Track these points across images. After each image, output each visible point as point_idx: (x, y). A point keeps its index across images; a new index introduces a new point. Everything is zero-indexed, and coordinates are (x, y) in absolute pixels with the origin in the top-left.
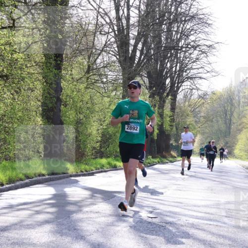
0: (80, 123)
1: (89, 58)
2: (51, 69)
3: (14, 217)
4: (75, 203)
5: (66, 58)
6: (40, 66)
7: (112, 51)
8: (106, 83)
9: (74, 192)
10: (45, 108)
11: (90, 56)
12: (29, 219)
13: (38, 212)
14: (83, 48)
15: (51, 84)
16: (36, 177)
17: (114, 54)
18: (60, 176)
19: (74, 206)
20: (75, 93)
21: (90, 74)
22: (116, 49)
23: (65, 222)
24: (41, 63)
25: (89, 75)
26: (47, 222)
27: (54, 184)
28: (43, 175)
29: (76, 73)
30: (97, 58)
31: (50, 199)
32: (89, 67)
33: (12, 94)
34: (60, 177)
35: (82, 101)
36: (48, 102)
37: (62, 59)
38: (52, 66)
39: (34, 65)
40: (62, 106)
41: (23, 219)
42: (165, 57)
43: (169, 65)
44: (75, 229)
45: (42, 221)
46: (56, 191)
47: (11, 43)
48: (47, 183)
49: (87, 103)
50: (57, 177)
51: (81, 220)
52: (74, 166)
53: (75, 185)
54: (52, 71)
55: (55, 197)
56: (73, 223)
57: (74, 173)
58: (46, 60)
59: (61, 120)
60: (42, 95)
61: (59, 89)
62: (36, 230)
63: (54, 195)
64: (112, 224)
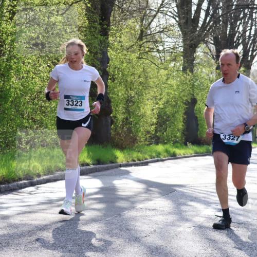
0: (132, 101)
1: (142, 21)
2: (96, 36)
3: (53, 213)
4: (127, 199)
5: (113, 21)
6: (82, 31)
7: (170, 12)
9: (126, 185)
11: (143, 19)
14: (135, 9)
15: (96, 53)
17: (172, 15)
18: (107, 165)
19: (126, 202)
20: (125, 65)
21: (144, 41)
22: (176, 9)
23: (115, 221)
24: (83, 27)
25: (141, 42)
26: (94, 220)
27: (103, 175)
28: (88, 165)
29: (126, 40)
30: (152, 21)
31: (96, 193)
32: (142, 31)
33: (48, 66)
34: (108, 167)
35: (133, 74)
37: (109, 23)
38: (97, 31)
40: (109, 81)
42: (237, 18)
43: (241, 28)
44: (128, 229)
45: (87, 219)
46: (103, 183)
47: (47, 3)
48: (92, 174)
49: (139, 77)
50: (103, 167)
51: (134, 219)
52: (124, 153)
53: (126, 176)
54: (97, 38)
55: (102, 190)
56: (124, 222)
57: (124, 163)
58: (89, 23)
59: (108, 98)
61: (105, 60)
63: (100, 188)
64: (173, 224)
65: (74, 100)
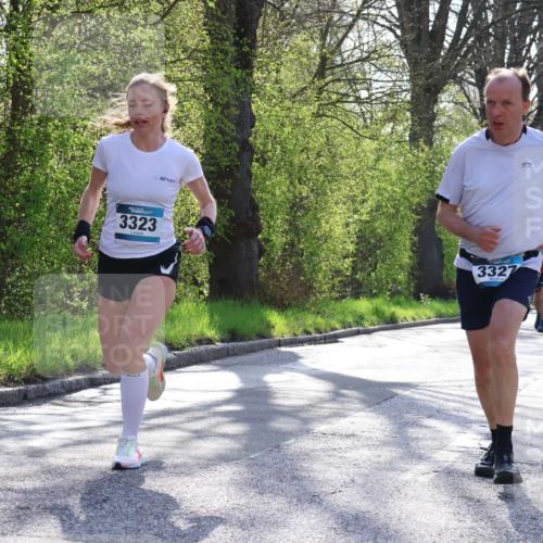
0: (302, 207)
1: (323, 38)
2: (226, 68)
4: (293, 413)
5: (263, 36)
6: (197, 60)
7: (383, 17)
8: (369, 100)
9: (290, 385)
10: (212, 168)
11: (327, 31)
12: (178, 451)
13: (200, 435)
14: (309, 11)
15: (227, 106)
16: (192, 345)
17: (387, 24)
18: (250, 342)
19: (291, 420)
20: (287, 130)
22: (395, 11)
23: (268, 460)
24: (200, 51)
25: (322, 82)
26: (223, 459)
27: (243, 364)
28: (210, 341)
29: (290, 78)
30: (345, 36)
31: (228, 402)
32: (324, 59)
34: (251, 345)
35: (305, 149)
36: (218, 153)
37: (255, 41)
38: (229, 59)
39: (182, 57)
40: (254, 164)
41: (162, 450)
42: (525, 30)
44: (294, 478)
45: (210, 456)
46: (243, 380)
48: (218, 362)
49: (319, 155)
50: (244, 348)
51: (307, 455)
52: (286, 317)
53: (290, 365)
55: (240, 395)
57: (287, 337)
58: (212, 43)
59: (252, 200)
60: (205, 136)
61: (246, 120)
62: (196, 479)
63: (237, 391)
64: (391, 467)
65: (139, 217)
